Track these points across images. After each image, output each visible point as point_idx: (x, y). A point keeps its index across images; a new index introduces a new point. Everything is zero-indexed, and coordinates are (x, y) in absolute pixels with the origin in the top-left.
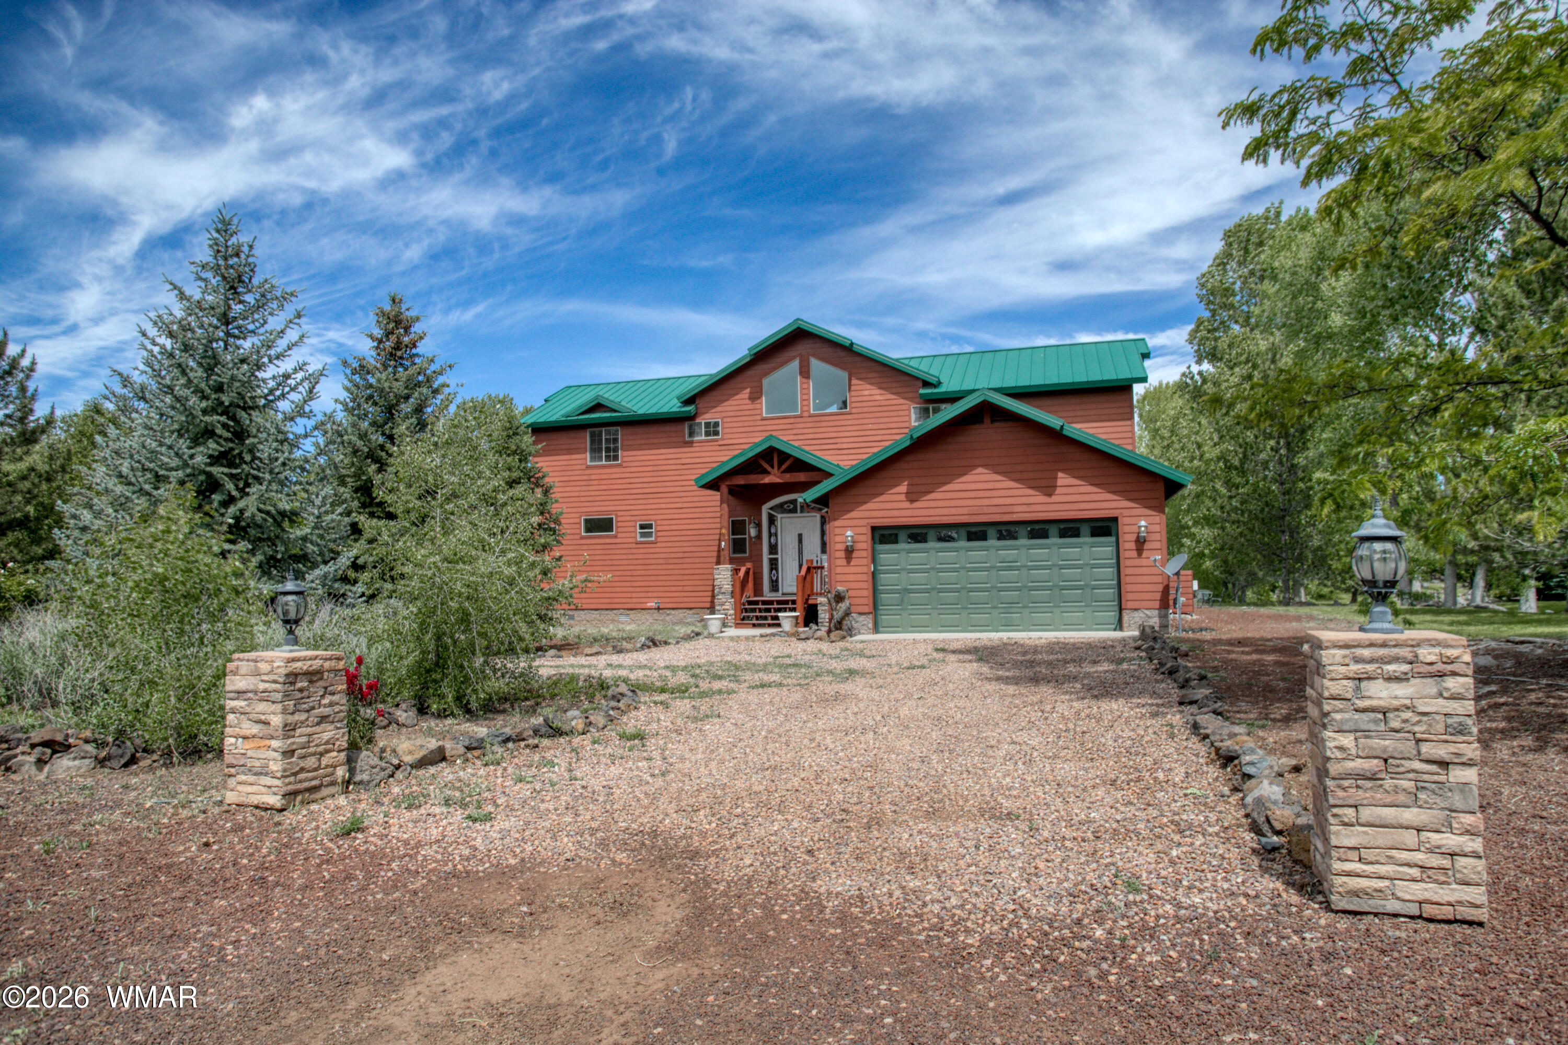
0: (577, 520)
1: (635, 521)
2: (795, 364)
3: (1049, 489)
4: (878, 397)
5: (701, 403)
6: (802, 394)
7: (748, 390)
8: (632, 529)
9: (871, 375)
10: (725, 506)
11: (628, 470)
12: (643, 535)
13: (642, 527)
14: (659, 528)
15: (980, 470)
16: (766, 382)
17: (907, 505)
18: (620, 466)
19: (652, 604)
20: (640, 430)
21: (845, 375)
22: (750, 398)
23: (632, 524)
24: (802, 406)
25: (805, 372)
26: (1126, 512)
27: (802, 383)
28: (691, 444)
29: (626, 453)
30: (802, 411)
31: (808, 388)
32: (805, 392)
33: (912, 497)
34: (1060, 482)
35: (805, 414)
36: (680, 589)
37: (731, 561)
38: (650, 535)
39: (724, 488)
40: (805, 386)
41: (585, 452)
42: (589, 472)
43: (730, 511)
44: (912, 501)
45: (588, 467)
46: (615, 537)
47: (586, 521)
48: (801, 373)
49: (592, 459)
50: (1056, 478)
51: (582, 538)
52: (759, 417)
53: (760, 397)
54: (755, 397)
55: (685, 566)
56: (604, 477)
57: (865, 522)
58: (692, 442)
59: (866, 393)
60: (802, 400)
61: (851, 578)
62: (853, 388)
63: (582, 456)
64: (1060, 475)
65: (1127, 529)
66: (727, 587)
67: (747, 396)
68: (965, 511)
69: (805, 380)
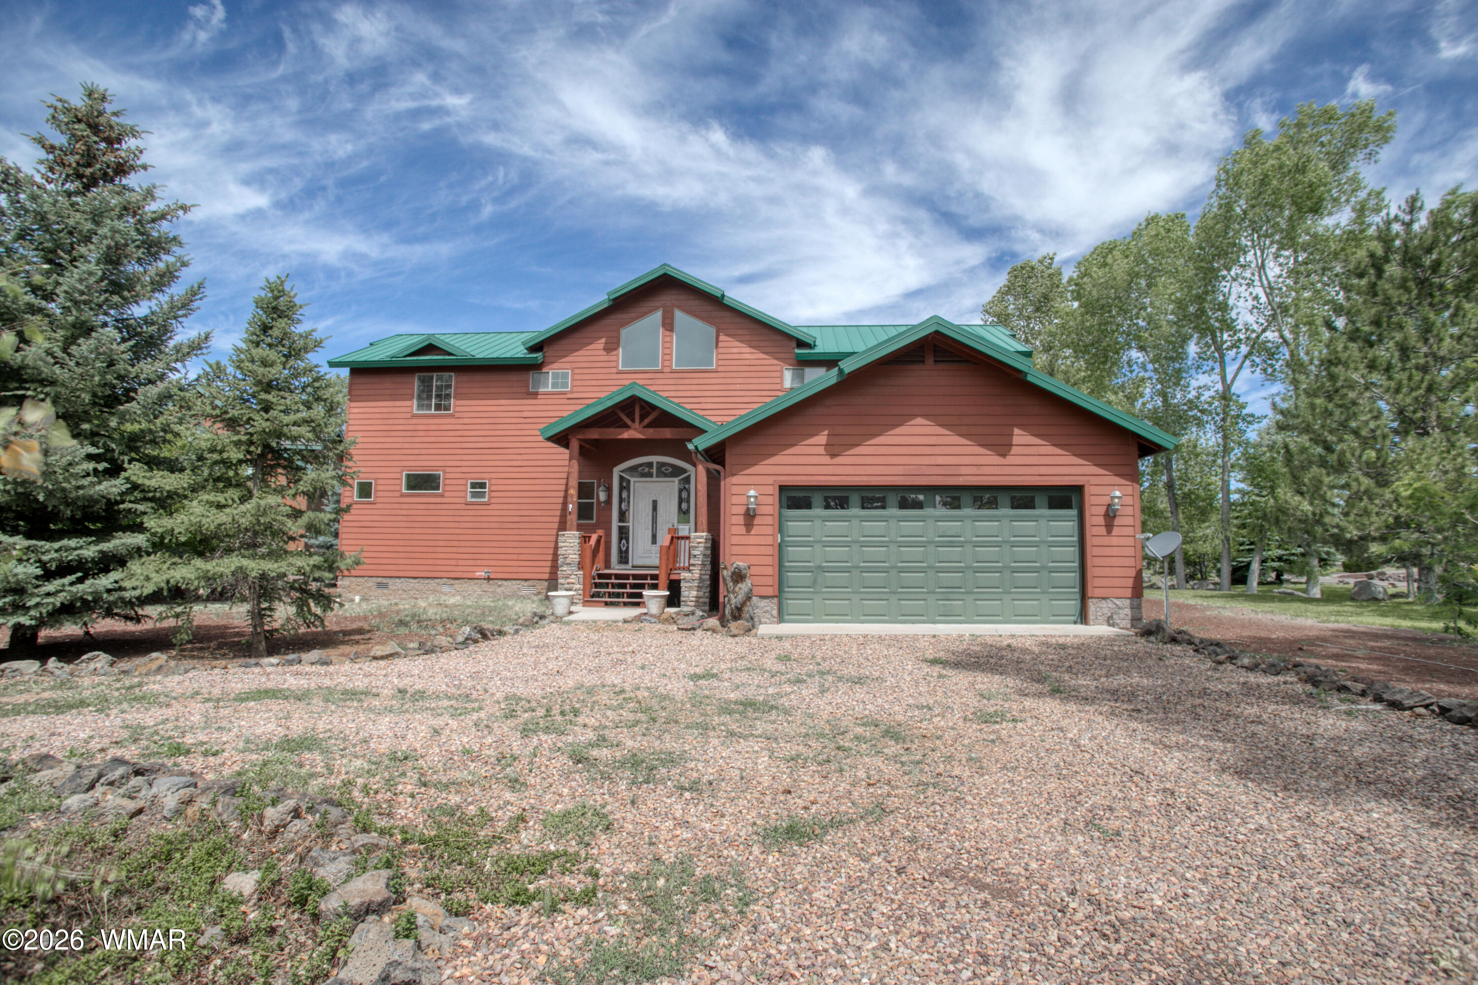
0: (398, 476)
1: (467, 479)
2: (658, 315)
3: (1003, 448)
4: (747, 356)
5: (549, 351)
6: (664, 348)
7: (603, 340)
8: (463, 488)
9: (740, 332)
10: (575, 463)
11: (461, 421)
12: (474, 495)
13: (474, 485)
14: (493, 488)
15: (919, 420)
16: (624, 332)
17: (827, 460)
18: (452, 416)
19: (482, 574)
20: (478, 377)
21: (713, 330)
22: (605, 349)
23: (463, 482)
24: (663, 360)
25: (668, 325)
26: (1094, 480)
27: (664, 336)
28: (535, 395)
29: (459, 402)
30: (663, 366)
31: (671, 342)
32: (667, 345)
33: (833, 450)
34: (1016, 440)
35: (667, 370)
36: (515, 557)
37: (579, 528)
38: (482, 495)
39: (575, 444)
40: (668, 339)
41: (412, 398)
42: (415, 421)
43: (580, 472)
44: (833, 455)
45: (414, 416)
46: (442, 496)
47: (408, 476)
48: (664, 325)
49: (420, 407)
50: (1011, 435)
51: (403, 495)
52: (614, 370)
53: (616, 349)
54: (612, 347)
55: (522, 532)
56: (433, 427)
57: (770, 480)
58: (537, 394)
59: (736, 350)
60: (664, 354)
61: (752, 550)
62: (721, 344)
63: (408, 403)
64: (1016, 431)
65: (1094, 500)
66: (574, 557)
67: (602, 346)
68: (900, 470)
69: (668, 333)
